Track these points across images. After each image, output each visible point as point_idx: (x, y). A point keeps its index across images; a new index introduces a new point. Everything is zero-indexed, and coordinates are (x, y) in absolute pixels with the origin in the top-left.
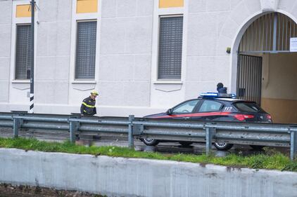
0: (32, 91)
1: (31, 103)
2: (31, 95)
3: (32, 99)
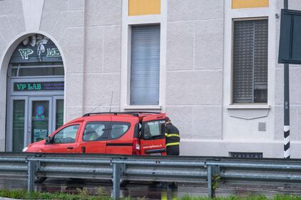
0: (287, 122)
1: (285, 141)
2: (286, 129)
3: (287, 134)
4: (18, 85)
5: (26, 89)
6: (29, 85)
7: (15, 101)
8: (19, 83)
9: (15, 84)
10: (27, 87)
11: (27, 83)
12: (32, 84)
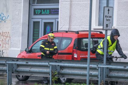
4: (36, 11)
5: (41, 14)
6: (42, 10)
7: (34, 22)
8: (37, 9)
9: (35, 9)
10: (41, 12)
11: (41, 9)
12: (44, 9)
